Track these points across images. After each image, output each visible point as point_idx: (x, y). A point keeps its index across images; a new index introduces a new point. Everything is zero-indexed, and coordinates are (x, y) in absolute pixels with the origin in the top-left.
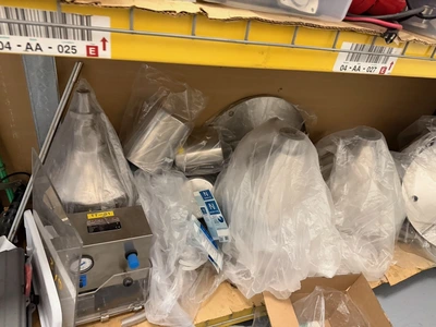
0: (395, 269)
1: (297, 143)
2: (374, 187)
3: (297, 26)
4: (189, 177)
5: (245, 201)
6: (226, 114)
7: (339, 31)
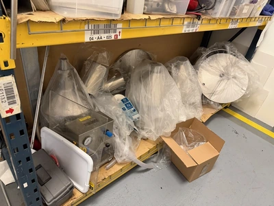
0: (204, 116)
1: (160, 67)
2: (189, 81)
3: (173, 19)
4: (114, 94)
5: (145, 98)
6: (118, 61)
7: (184, 18)
